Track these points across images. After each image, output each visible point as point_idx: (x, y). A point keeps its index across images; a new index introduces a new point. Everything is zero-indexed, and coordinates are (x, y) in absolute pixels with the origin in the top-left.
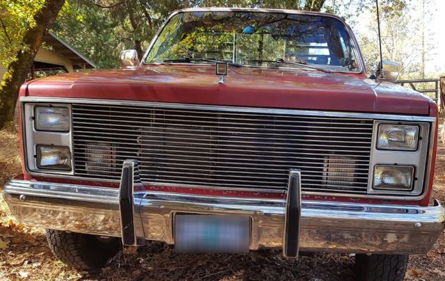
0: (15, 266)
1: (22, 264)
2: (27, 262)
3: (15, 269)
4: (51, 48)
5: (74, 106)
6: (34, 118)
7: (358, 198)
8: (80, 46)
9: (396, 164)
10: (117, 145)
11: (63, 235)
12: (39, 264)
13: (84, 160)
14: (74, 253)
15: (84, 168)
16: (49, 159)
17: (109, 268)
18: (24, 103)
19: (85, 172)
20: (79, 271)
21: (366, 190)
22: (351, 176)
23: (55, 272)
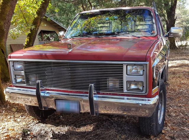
0: (17, 117)
1: (19, 117)
2: (21, 116)
3: (17, 118)
4: (46, 25)
5: (25, 62)
6: (13, 66)
7: (120, 94)
8: (64, 20)
9: (135, 81)
10: (39, 75)
11: (30, 106)
12: (25, 117)
13: (29, 80)
14: (34, 113)
15: (29, 83)
16: (19, 80)
17: (48, 119)
18: (10, 61)
19: (30, 84)
20: (38, 120)
21: (123, 91)
22: (117, 86)
23: (29, 120)
